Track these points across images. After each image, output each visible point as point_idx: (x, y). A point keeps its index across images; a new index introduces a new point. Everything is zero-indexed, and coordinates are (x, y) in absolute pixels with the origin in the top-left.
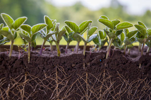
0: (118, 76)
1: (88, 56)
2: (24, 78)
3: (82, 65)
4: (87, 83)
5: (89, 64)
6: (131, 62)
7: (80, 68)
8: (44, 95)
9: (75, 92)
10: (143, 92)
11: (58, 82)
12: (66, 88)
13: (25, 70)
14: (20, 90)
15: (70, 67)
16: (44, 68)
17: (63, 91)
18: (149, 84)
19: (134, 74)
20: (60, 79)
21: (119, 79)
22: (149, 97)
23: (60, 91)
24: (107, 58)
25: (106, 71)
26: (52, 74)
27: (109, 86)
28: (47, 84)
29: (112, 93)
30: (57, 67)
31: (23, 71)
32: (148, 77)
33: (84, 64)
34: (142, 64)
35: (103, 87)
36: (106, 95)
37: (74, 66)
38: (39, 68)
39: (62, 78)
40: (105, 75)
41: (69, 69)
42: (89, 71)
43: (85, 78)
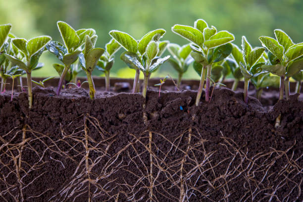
0: (222, 141)
1: (154, 99)
2: (20, 135)
3: (140, 117)
4: (150, 151)
5: (155, 115)
6: (254, 115)
7: (135, 121)
8: (60, 169)
9: (125, 168)
10: (282, 177)
11: (89, 147)
12: (105, 159)
13: (22, 122)
14: (13, 157)
15: (113, 119)
16: (61, 120)
17: (99, 165)
18: (299, 160)
19: (260, 139)
20: (93, 141)
21: (223, 147)
22: (297, 188)
23: (93, 165)
24: (197, 104)
25: (193, 130)
26: (77, 130)
27: (200, 160)
28: (66, 148)
29: (207, 174)
30: (85, 118)
31: (18, 122)
32: (295, 147)
33: (144, 114)
34: (281, 119)
35: (187, 162)
36: (193, 178)
37: (125, 118)
38: (49, 119)
39: (98, 138)
40: (192, 137)
41: (111, 123)
42: (155, 127)
43: (145, 141)
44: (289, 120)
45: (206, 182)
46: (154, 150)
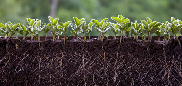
0: (129, 55)
1: (105, 42)
2: (62, 54)
3: (101, 48)
4: (104, 59)
5: (106, 47)
6: (140, 47)
7: (99, 49)
8: (75, 65)
9: (96, 65)
10: (150, 68)
11: (84, 58)
12: (90, 62)
13: (62, 50)
14: (59, 61)
15: (92, 48)
16: (75, 49)
17: (87, 64)
18: (155, 62)
19: (142, 55)
20: (85, 56)
21: (129, 57)
22: (155, 72)
23: (86, 64)
24: (120, 43)
25: (119, 52)
26: (80, 53)
27: (121, 62)
28: (77, 58)
29: (124, 66)
30: (83, 48)
31: (61, 50)
32: (154, 57)
33: (102, 47)
34: (149, 48)
35: (117, 63)
36: (119, 68)
37: (95, 48)
38: (71, 49)
39: (87, 55)
40: (119, 54)
41: (91, 50)
42: (106, 51)
43: (103, 56)
44: (151, 48)
45: (124, 70)
46: (106, 59)
